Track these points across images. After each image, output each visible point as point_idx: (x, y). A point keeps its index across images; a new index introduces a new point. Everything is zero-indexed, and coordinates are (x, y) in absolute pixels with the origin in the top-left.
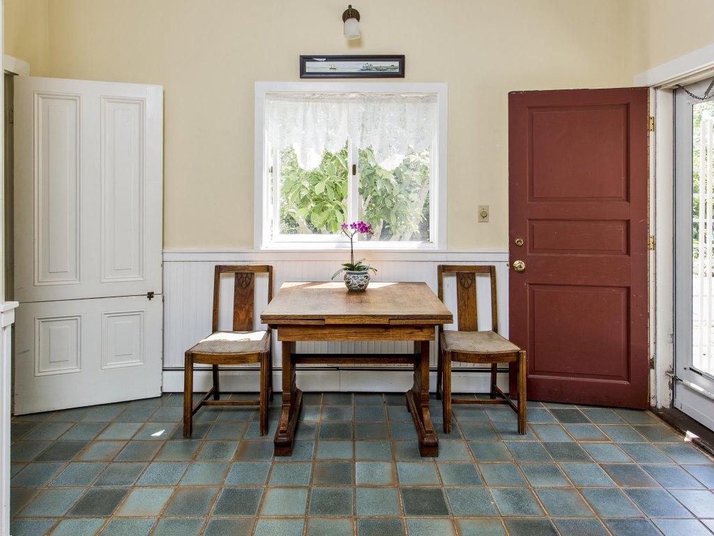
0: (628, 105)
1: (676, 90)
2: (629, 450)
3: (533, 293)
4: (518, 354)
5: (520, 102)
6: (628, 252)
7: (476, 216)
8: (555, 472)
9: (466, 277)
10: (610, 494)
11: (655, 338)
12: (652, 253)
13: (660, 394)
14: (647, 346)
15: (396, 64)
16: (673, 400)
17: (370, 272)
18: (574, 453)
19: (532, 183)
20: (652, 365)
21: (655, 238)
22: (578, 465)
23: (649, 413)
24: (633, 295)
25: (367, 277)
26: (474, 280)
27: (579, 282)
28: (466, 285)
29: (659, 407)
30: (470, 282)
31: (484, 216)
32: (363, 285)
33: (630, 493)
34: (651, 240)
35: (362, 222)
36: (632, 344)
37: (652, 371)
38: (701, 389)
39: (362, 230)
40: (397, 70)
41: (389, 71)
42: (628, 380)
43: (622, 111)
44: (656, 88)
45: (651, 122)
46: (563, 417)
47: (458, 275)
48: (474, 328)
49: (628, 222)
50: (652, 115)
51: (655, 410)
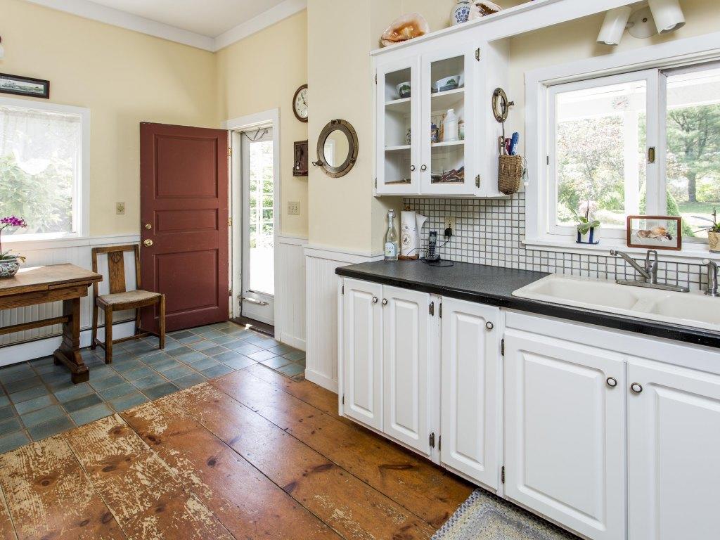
0: (217, 140)
1: (242, 133)
2: (216, 341)
3: (158, 260)
4: (160, 297)
5: (148, 131)
6: (217, 228)
7: (115, 211)
8: (173, 362)
9: (115, 255)
10: (204, 361)
11: (232, 278)
12: (230, 228)
13: (234, 310)
14: (227, 282)
15: (41, 87)
16: (241, 312)
17: (19, 261)
18: (185, 350)
19: (157, 186)
20: (231, 294)
21: (232, 218)
22: (187, 355)
23: (229, 322)
24: (220, 254)
25: (17, 264)
26: (122, 256)
27: (188, 250)
28: (116, 261)
29: (234, 317)
30: (119, 258)
31: (121, 209)
32: (13, 271)
33: (214, 357)
34: (230, 220)
35: (14, 218)
36: (220, 283)
37: (230, 297)
38: (253, 300)
39: (14, 223)
40: (42, 92)
41: (33, 91)
42: (218, 305)
43: (214, 143)
44: (232, 131)
45: (230, 150)
46: (177, 337)
47: (109, 254)
48: (123, 290)
49: (217, 210)
50: (230, 146)
51: (232, 320)
